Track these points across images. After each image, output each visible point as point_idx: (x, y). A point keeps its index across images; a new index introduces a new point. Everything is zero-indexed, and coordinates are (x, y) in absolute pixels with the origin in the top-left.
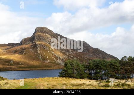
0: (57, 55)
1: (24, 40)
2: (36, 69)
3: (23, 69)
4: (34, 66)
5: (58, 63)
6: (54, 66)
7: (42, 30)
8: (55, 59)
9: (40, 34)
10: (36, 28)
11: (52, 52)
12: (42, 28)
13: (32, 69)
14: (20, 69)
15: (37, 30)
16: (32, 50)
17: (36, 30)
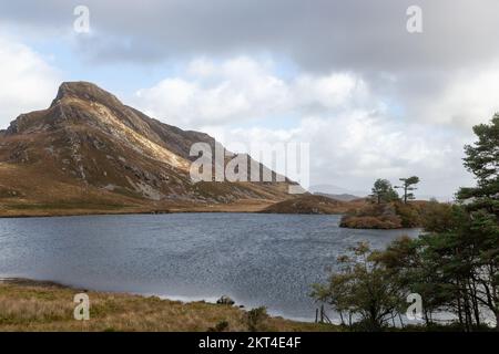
0: (135, 169)
1: (24, 119)
2: (70, 211)
3: (26, 212)
4: (62, 201)
5: (141, 193)
6: (131, 203)
7: (81, 89)
8: (131, 182)
9: (76, 101)
10: (63, 84)
11: (120, 158)
12: (81, 84)
13: (57, 210)
14: (14, 212)
15: (65, 90)
16: (51, 150)
17: (61, 90)
